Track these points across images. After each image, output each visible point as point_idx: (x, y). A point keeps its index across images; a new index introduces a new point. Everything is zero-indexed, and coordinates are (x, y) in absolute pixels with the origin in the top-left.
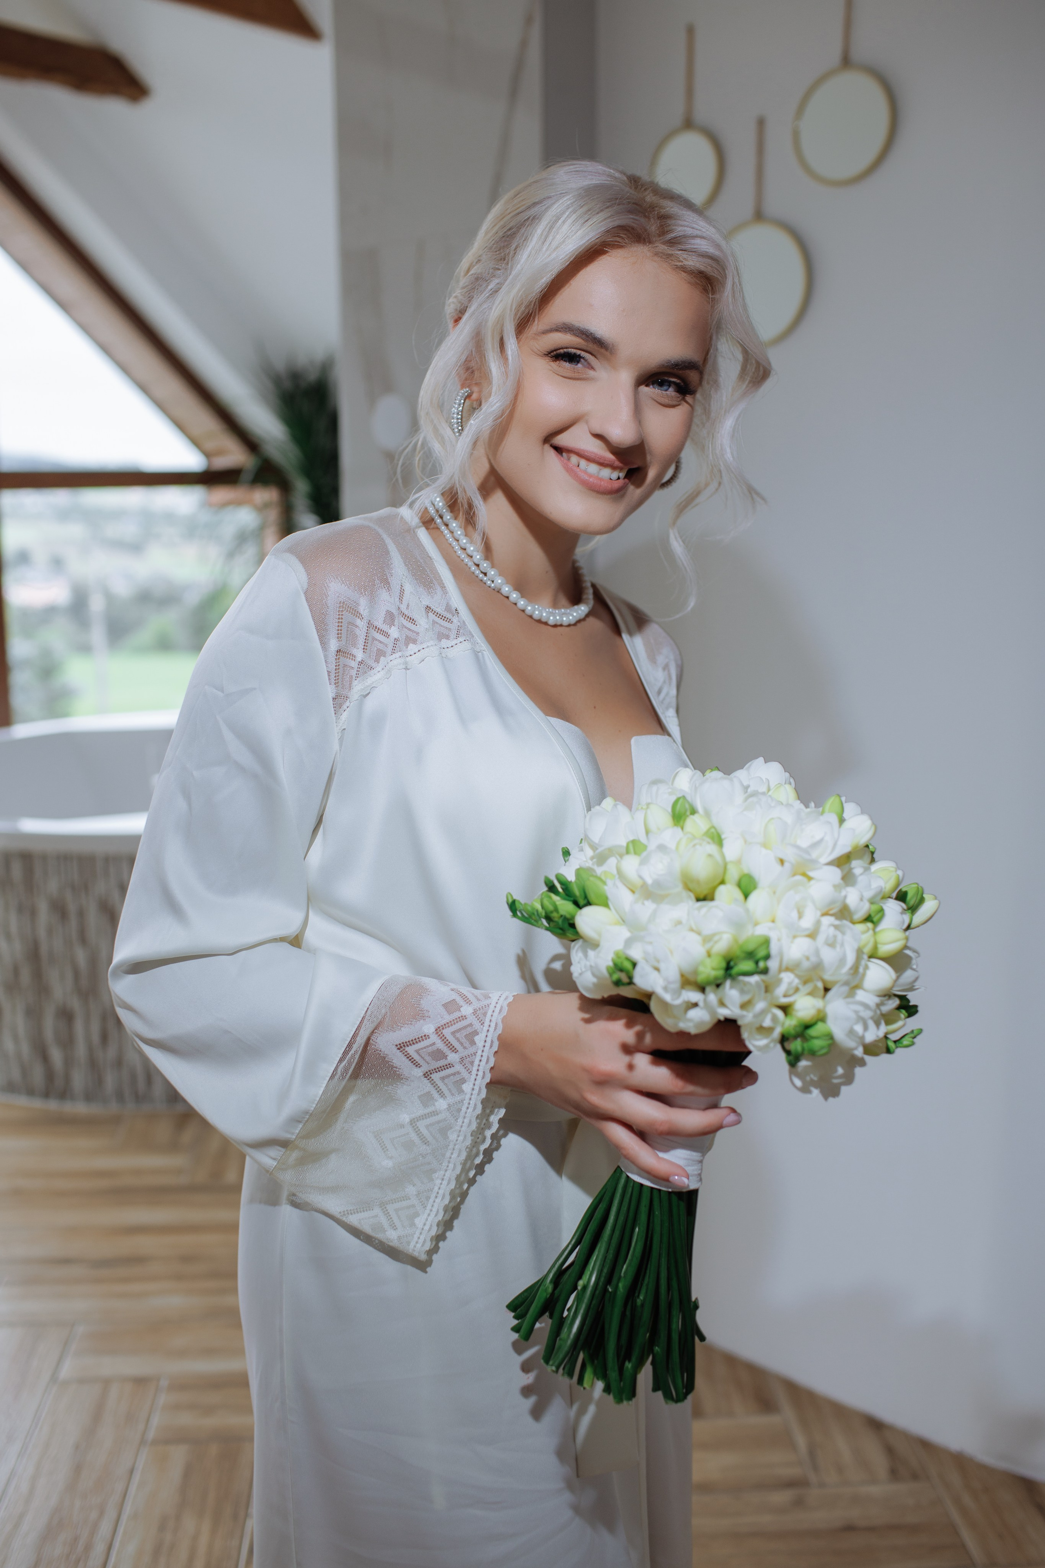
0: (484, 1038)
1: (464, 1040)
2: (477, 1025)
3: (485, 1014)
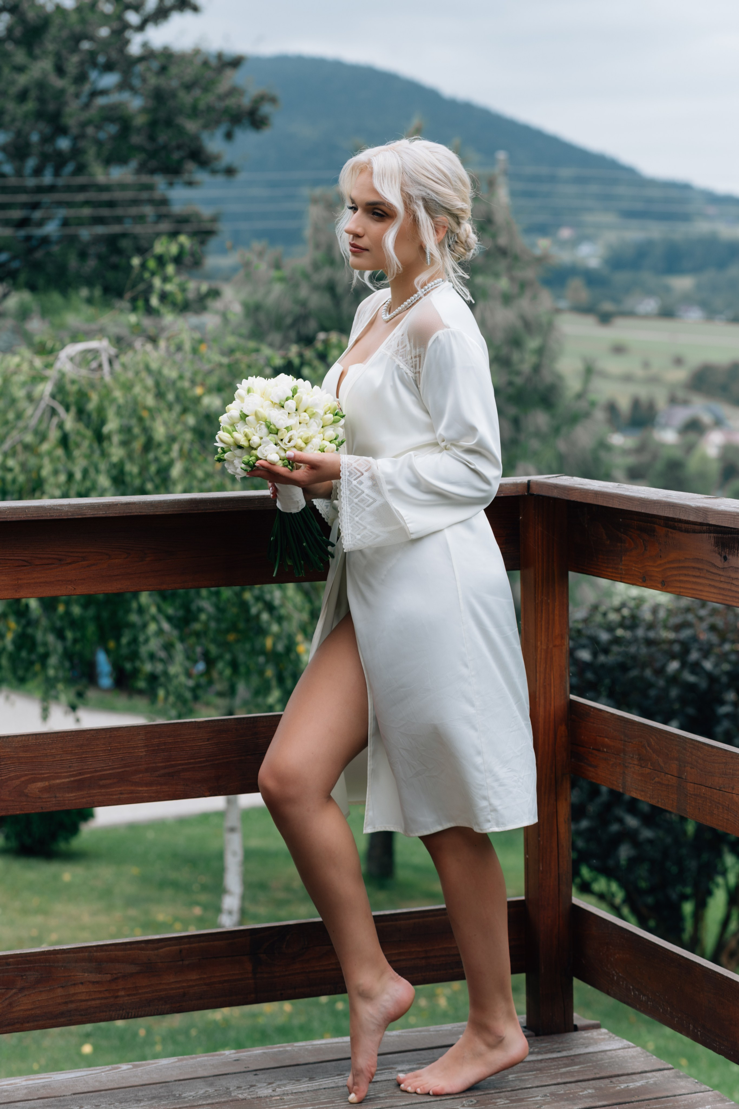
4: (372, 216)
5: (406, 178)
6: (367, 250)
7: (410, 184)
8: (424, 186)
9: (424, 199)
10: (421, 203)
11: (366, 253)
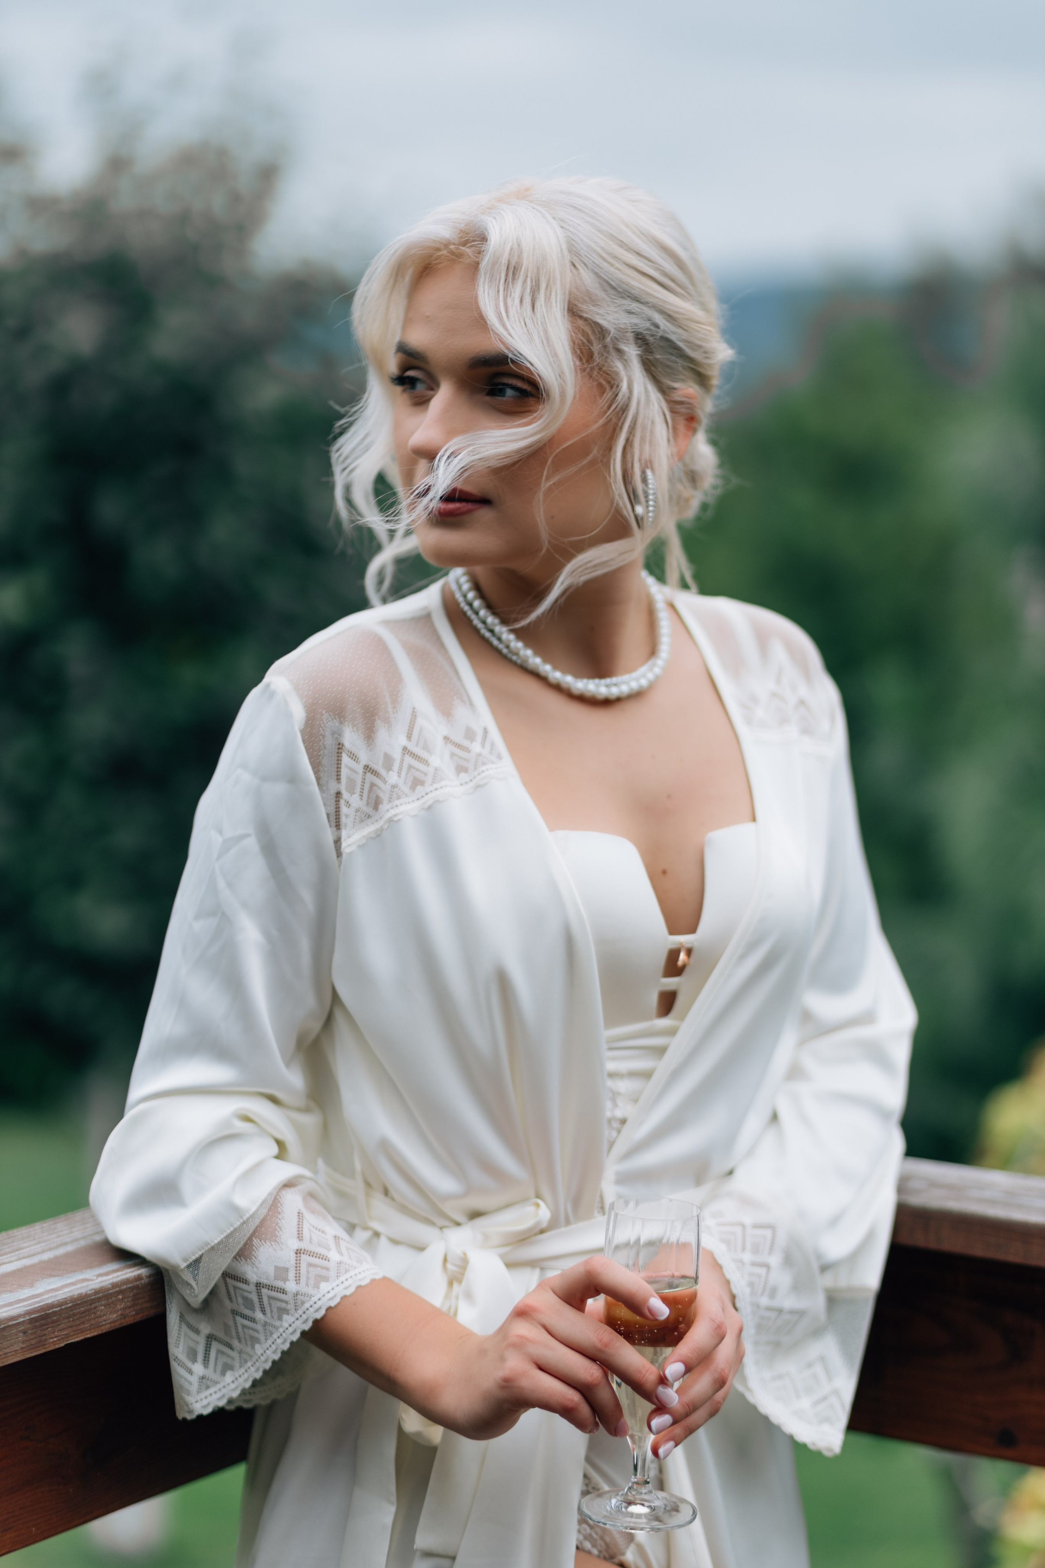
0: (329, 1288)
1: (275, 1310)
2: (332, 1274)
3: (347, 1271)
4: (488, 398)
5: (588, 279)
6: (484, 501)
7: (601, 294)
8: (637, 300)
9: (640, 339)
10: (632, 351)
11: (484, 514)
